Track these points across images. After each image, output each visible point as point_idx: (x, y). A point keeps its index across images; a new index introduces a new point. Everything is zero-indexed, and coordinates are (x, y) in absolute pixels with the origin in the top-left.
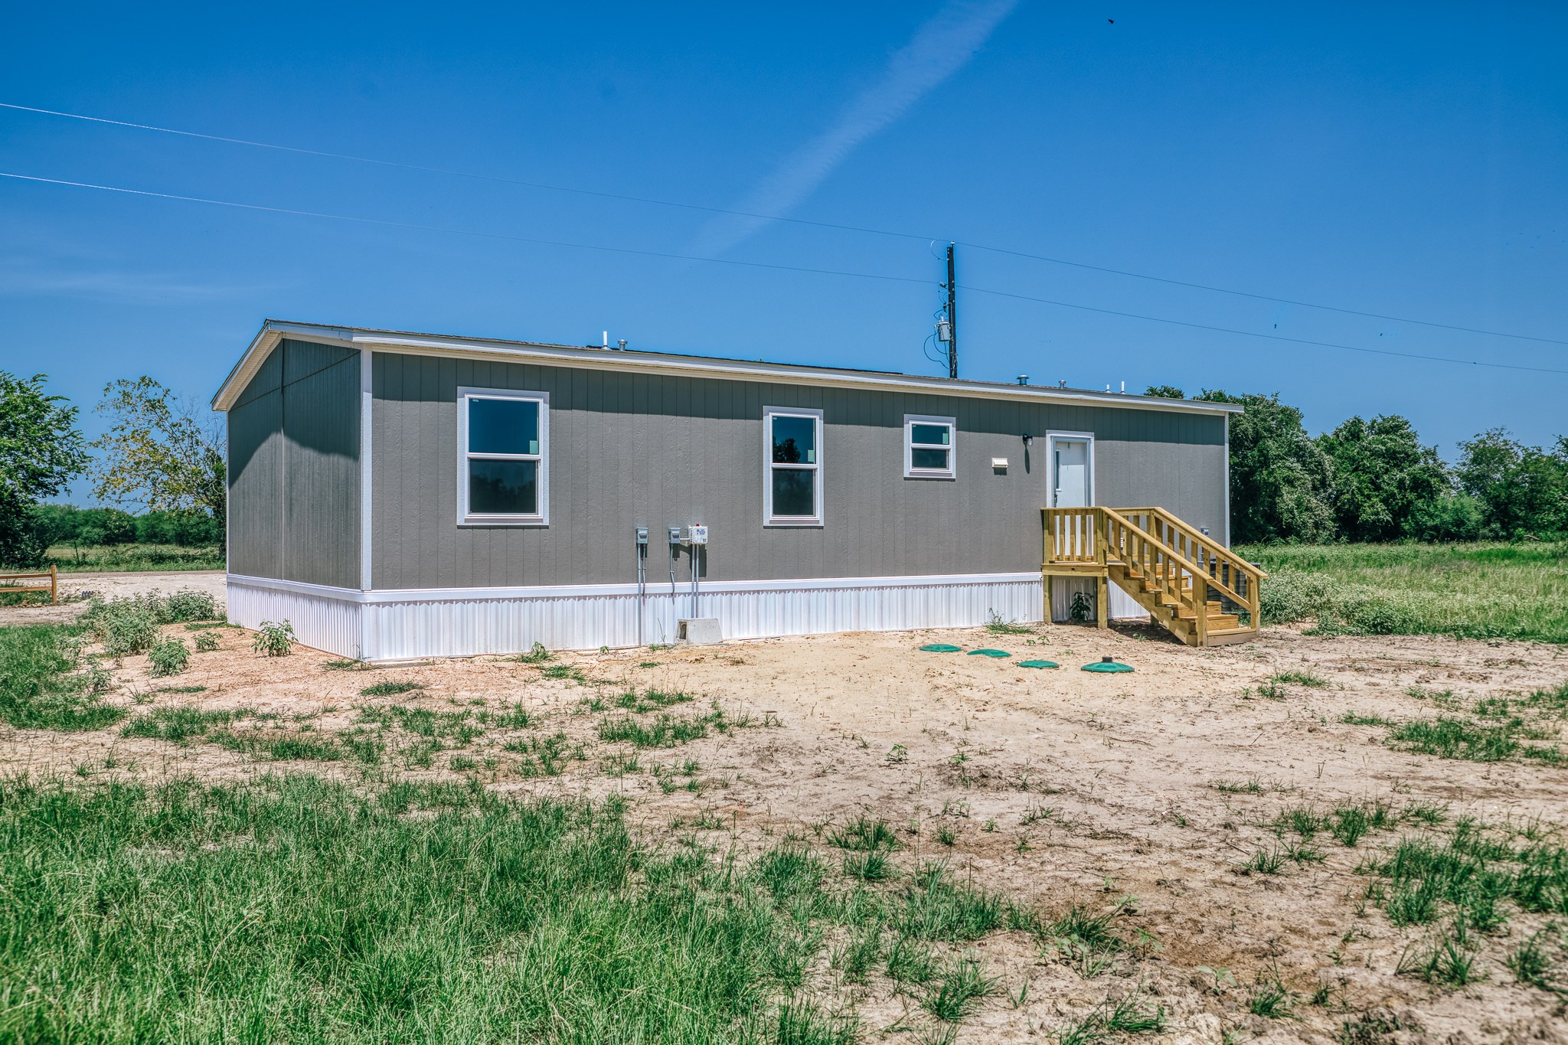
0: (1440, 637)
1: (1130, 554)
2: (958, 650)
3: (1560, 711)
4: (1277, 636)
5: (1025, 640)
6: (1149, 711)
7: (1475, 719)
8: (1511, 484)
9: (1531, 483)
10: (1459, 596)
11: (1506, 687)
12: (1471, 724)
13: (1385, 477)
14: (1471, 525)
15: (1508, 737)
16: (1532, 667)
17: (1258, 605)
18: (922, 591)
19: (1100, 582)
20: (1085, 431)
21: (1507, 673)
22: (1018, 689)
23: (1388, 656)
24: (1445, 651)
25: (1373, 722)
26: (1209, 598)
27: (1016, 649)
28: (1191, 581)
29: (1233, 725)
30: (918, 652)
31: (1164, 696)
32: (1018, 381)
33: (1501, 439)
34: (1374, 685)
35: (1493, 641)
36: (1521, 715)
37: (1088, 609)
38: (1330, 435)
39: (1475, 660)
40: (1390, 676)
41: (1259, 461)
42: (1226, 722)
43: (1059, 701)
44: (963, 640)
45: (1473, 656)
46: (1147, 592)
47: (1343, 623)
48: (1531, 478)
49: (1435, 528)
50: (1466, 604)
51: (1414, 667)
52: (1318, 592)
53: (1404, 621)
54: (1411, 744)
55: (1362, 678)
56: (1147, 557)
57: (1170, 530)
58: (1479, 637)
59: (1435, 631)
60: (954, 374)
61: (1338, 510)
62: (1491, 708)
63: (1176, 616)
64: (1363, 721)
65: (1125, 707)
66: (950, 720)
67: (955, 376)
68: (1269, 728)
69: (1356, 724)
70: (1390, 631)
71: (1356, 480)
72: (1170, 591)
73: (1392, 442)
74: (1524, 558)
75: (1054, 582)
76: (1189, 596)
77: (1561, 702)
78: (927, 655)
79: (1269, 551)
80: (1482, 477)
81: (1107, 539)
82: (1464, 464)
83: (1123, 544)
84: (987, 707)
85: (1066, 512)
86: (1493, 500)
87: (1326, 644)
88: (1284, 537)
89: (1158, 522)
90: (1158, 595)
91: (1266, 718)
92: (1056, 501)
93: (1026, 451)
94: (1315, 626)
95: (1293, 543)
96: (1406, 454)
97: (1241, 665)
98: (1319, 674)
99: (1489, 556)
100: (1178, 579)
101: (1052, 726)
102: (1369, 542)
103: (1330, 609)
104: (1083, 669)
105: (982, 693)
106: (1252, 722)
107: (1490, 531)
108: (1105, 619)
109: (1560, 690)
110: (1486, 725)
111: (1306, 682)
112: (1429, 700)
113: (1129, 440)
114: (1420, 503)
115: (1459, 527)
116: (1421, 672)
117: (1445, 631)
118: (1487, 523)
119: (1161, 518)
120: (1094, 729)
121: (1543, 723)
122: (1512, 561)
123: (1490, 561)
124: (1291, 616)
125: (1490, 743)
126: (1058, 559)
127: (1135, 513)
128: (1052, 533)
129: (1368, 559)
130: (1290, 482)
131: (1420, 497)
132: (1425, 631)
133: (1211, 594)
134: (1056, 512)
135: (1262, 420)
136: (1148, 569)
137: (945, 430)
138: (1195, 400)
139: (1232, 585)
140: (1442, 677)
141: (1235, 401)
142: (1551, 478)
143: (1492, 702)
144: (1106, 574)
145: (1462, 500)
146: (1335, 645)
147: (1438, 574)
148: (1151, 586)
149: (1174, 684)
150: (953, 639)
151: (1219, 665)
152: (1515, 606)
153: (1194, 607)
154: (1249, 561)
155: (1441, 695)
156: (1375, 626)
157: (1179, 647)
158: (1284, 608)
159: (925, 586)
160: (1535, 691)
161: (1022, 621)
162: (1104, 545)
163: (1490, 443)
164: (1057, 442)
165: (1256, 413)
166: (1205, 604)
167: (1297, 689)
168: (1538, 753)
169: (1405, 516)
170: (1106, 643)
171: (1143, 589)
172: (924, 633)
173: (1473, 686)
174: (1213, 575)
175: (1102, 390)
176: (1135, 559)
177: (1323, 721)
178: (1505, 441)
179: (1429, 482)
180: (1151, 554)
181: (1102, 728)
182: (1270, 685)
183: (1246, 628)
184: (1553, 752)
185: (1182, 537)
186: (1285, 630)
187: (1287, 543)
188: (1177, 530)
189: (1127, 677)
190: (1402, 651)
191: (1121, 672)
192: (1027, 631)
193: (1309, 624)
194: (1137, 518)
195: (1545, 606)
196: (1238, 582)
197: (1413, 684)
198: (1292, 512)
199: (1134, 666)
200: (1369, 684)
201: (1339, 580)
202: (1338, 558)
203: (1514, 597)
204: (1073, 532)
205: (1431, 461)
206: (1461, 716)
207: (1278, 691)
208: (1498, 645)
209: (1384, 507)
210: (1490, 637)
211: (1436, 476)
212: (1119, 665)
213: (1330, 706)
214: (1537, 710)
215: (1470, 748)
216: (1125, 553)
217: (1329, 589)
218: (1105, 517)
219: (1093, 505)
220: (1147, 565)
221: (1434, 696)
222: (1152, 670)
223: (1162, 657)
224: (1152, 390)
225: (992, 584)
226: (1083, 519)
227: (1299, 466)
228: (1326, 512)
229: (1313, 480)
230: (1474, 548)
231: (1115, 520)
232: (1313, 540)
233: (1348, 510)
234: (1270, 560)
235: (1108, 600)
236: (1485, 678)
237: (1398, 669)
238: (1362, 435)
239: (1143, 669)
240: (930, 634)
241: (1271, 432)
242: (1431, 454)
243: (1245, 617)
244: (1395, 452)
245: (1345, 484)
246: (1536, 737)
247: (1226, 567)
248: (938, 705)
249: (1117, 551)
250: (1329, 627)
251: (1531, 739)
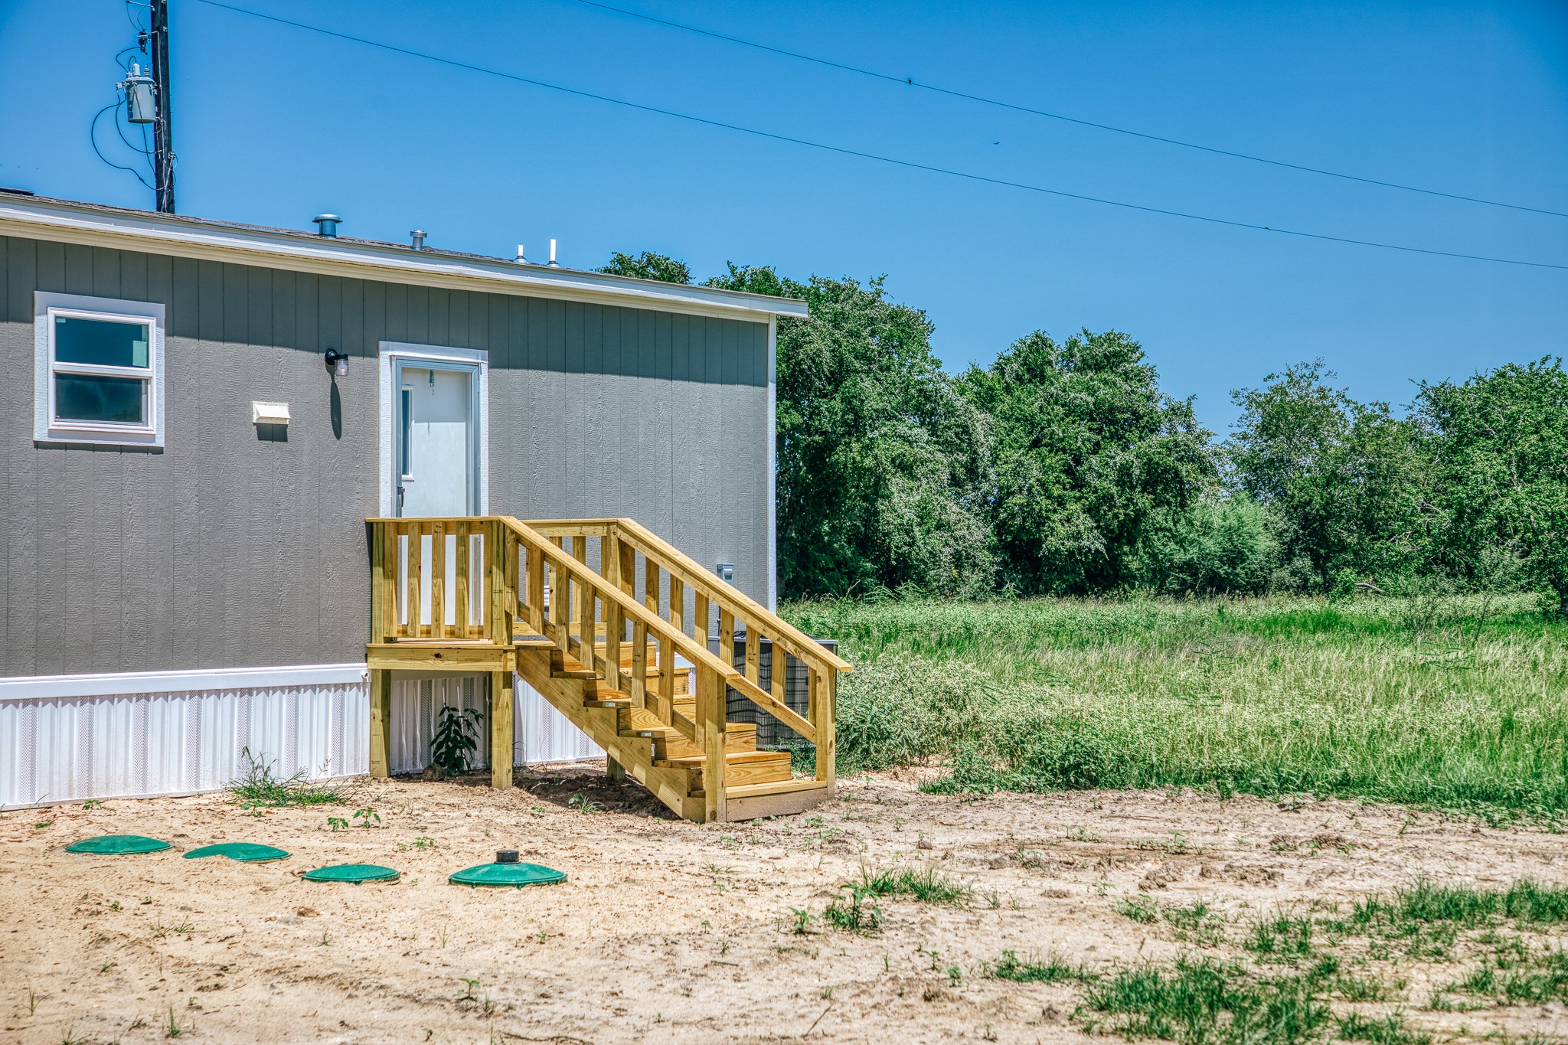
0: (1188, 793)
1: (563, 621)
2: (161, 847)
3: (1409, 941)
4: (871, 796)
5: (323, 818)
6: (595, 968)
7: (1248, 962)
8: (1333, 479)
9: (1371, 477)
10: (1227, 707)
11: (1312, 894)
12: (1243, 973)
13: (1094, 460)
14: (1256, 561)
15: (1309, 999)
16: (1361, 853)
17: (832, 729)
18: (77, 712)
19: (498, 683)
20: (469, 346)
21: (1312, 865)
22: (301, 933)
23: (1088, 833)
24: (1197, 821)
25: (1052, 974)
26: (730, 715)
27: (303, 841)
28: (692, 677)
29: (772, 992)
30: (60, 858)
31: (628, 933)
32: (315, 229)
33: (1315, 385)
34: (1059, 895)
35: (1288, 799)
36: (1336, 952)
37: (471, 744)
38: (986, 368)
39: (1253, 840)
40: (1090, 875)
41: (845, 423)
42: (757, 986)
43: (395, 957)
44: (177, 823)
45: (1250, 830)
46: (600, 705)
47: (1003, 767)
48: (1370, 466)
49: (1189, 567)
50: (1239, 724)
51: (1136, 857)
52: (955, 701)
53: (1121, 759)
54: (1124, 1019)
55: (1035, 882)
56: (601, 629)
57: (652, 568)
58: (1263, 791)
59: (1179, 780)
60: (166, 203)
61: (1001, 529)
62: (1279, 937)
63: (659, 757)
64: (1035, 974)
65: (542, 963)
66: (131, 1014)
67: (171, 208)
68: (844, 996)
69: (1019, 980)
70: (1094, 782)
71: (1036, 465)
72: (649, 701)
73: (1110, 390)
74: (1352, 629)
75: (395, 685)
76: (689, 712)
77: (1412, 922)
78: (84, 863)
79: (861, 614)
80: (1279, 463)
81: (514, 587)
82: (1245, 437)
83: (548, 600)
84: (227, 979)
85: (423, 527)
86: (1298, 510)
87: (967, 811)
88: (891, 585)
89: (625, 550)
90: (622, 713)
91: (840, 974)
92: (400, 503)
93: (334, 387)
94: (948, 774)
95: (910, 596)
96: (1134, 413)
97: (794, 860)
98: (951, 876)
99: (1286, 625)
100: (666, 675)
101: (377, 1015)
102: (1061, 595)
103: (977, 736)
104: (454, 881)
105: (215, 947)
106: (809, 984)
107: (1293, 573)
108: (508, 765)
109: (1409, 898)
110: (1270, 974)
111: (924, 893)
112: (1164, 925)
113: (564, 369)
114: (1159, 516)
115: (1233, 564)
116: (1150, 866)
117: (1199, 780)
118: (1287, 556)
119: (632, 542)
120: (471, 1015)
121: (1375, 968)
122: (1330, 636)
123: (1289, 635)
124: (899, 752)
125: (1275, 1012)
126: (405, 632)
127: (576, 531)
128: (392, 575)
129: (1057, 631)
130: (905, 467)
131: (1158, 503)
132: (1161, 781)
133: (735, 707)
134: (400, 527)
135: (851, 334)
136: (602, 654)
137: (137, 332)
138: (711, 286)
139: (778, 688)
140: (1190, 875)
141: (796, 293)
142: (1407, 466)
143: (1282, 927)
144: (512, 666)
145: (1241, 511)
146: (985, 813)
147: (1189, 662)
148: (606, 689)
149: (651, 907)
150: (150, 824)
151: (749, 862)
152: (1332, 726)
153: (700, 737)
154: (818, 636)
155: (1186, 914)
156: (1064, 771)
157: (666, 824)
158: (884, 736)
159: (83, 699)
160: (1363, 901)
161: (318, 774)
162: (506, 600)
163: (1293, 393)
164: (405, 369)
165: (837, 320)
166: (722, 730)
167: (903, 909)
168: (1364, 1029)
169: (1131, 542)
170: (507, 819)
171: (590, 698)
172: (79, 810)
173: (1249, 892)
174: (740, 667)
175: (506, 257)
176: (575, 631)
177: (955, 976)
178: (1321, 390)
179: (1177, 473)
180: (608, 621)
181: (488, 1012)
182: (849, 902)
183: (807, 781)
184: (1393, 1026)
185: (676, 585)
186: (888, 783)
187: (898, 598)
188: (666, 568)
189: (550, 894)
190: (1116, 824)
191: (538, 883)
192: (331, 799)
193: (933, 771)
194: (581, 540)
195: (1387, 728)
196: (791, 680)
197: (1134, 891)
198: (908, 532)
199: (567, 869)
200: (1048, 894)
201: (999, 675)
202: (998, 630)
203: (1330, 708)
204: (439, 573)
205: (1181, 430)
206: (1222, 956)
207: (866, 915)
208: (1297, 808)
209: (1091, 523)
210: (1283, 790)
211: (1191, 460)
212: (532, 867)
213: (971, 944)
214: (1365, 941)
215: (1237, 1023)
216: (552, 618)
217: (977, 694)
218: (510, 538)
219: (485, 513)
220: (601, 644)
221: (1173, 915)
222: (605, 876)
223: (628, 848)
224: (621, 260)
225: (249, 691)
226: (462, 542)
227: (923, 433)
228: (977, 533)
229: (951, 465)
230: (1261, 608)
231: (531, 547)
232: (950, 590)
233: (1022, 528)
234: (865, 633)
235: (515, 724)
236: (1271, 876)
237: (1107, 860)
238: (1048, 371)
239: (586, 876)
240: (96, 814)
241: (869, 360)
242: (1181, 412)
243: (805, 756)
244: (1112, 409)
245: (1016, 474)
246: (1361, 996)
247: (767, 648)
248: (105, 982)
249: (535, 615)
250: (975, 775)
251: (1354, 1000)
